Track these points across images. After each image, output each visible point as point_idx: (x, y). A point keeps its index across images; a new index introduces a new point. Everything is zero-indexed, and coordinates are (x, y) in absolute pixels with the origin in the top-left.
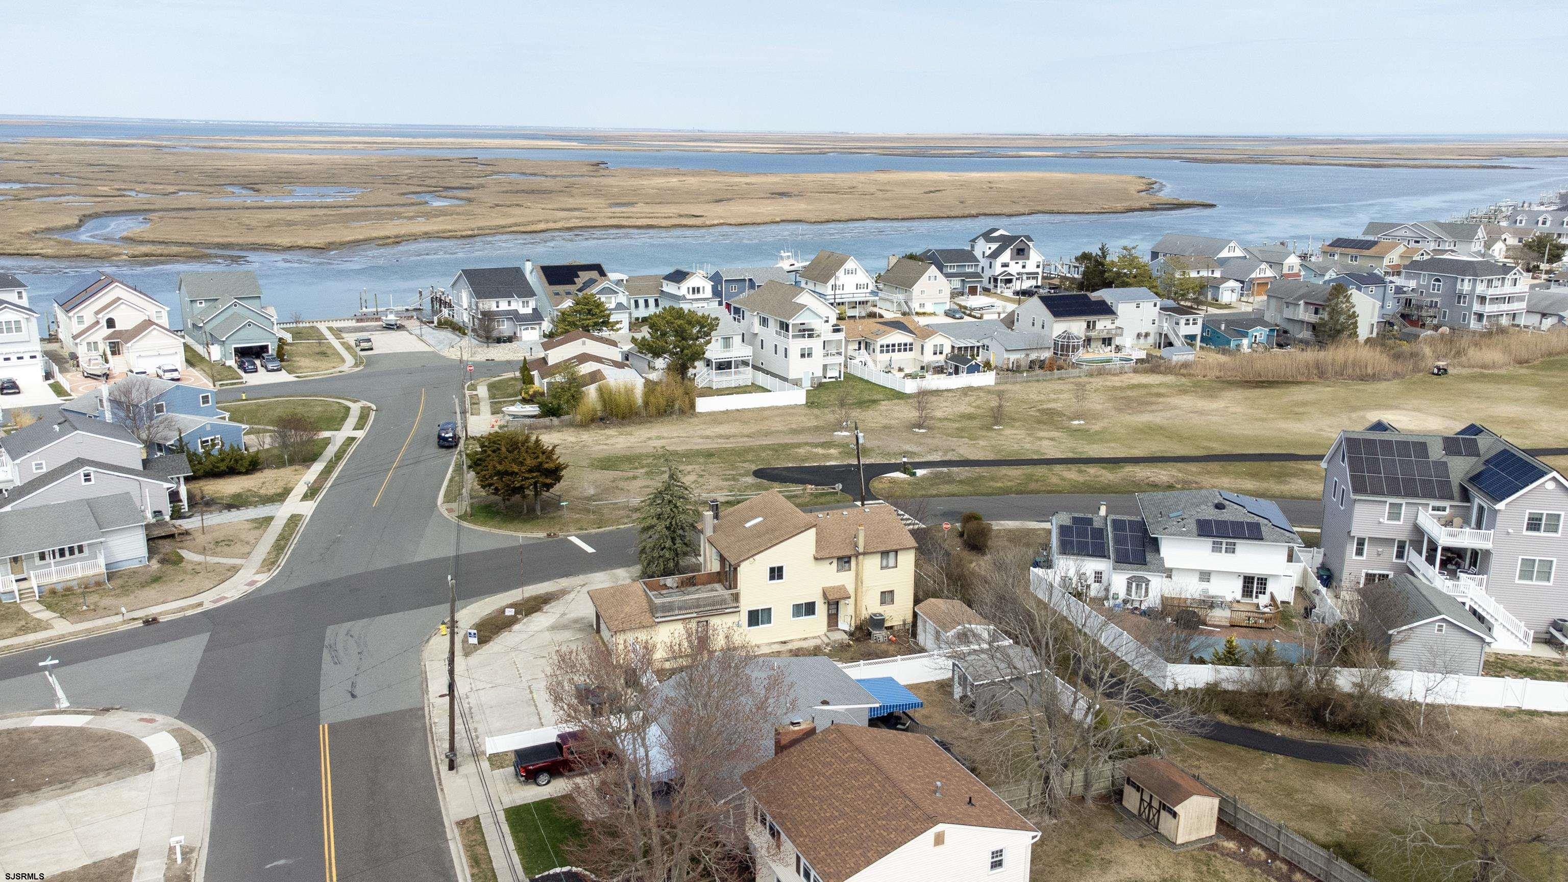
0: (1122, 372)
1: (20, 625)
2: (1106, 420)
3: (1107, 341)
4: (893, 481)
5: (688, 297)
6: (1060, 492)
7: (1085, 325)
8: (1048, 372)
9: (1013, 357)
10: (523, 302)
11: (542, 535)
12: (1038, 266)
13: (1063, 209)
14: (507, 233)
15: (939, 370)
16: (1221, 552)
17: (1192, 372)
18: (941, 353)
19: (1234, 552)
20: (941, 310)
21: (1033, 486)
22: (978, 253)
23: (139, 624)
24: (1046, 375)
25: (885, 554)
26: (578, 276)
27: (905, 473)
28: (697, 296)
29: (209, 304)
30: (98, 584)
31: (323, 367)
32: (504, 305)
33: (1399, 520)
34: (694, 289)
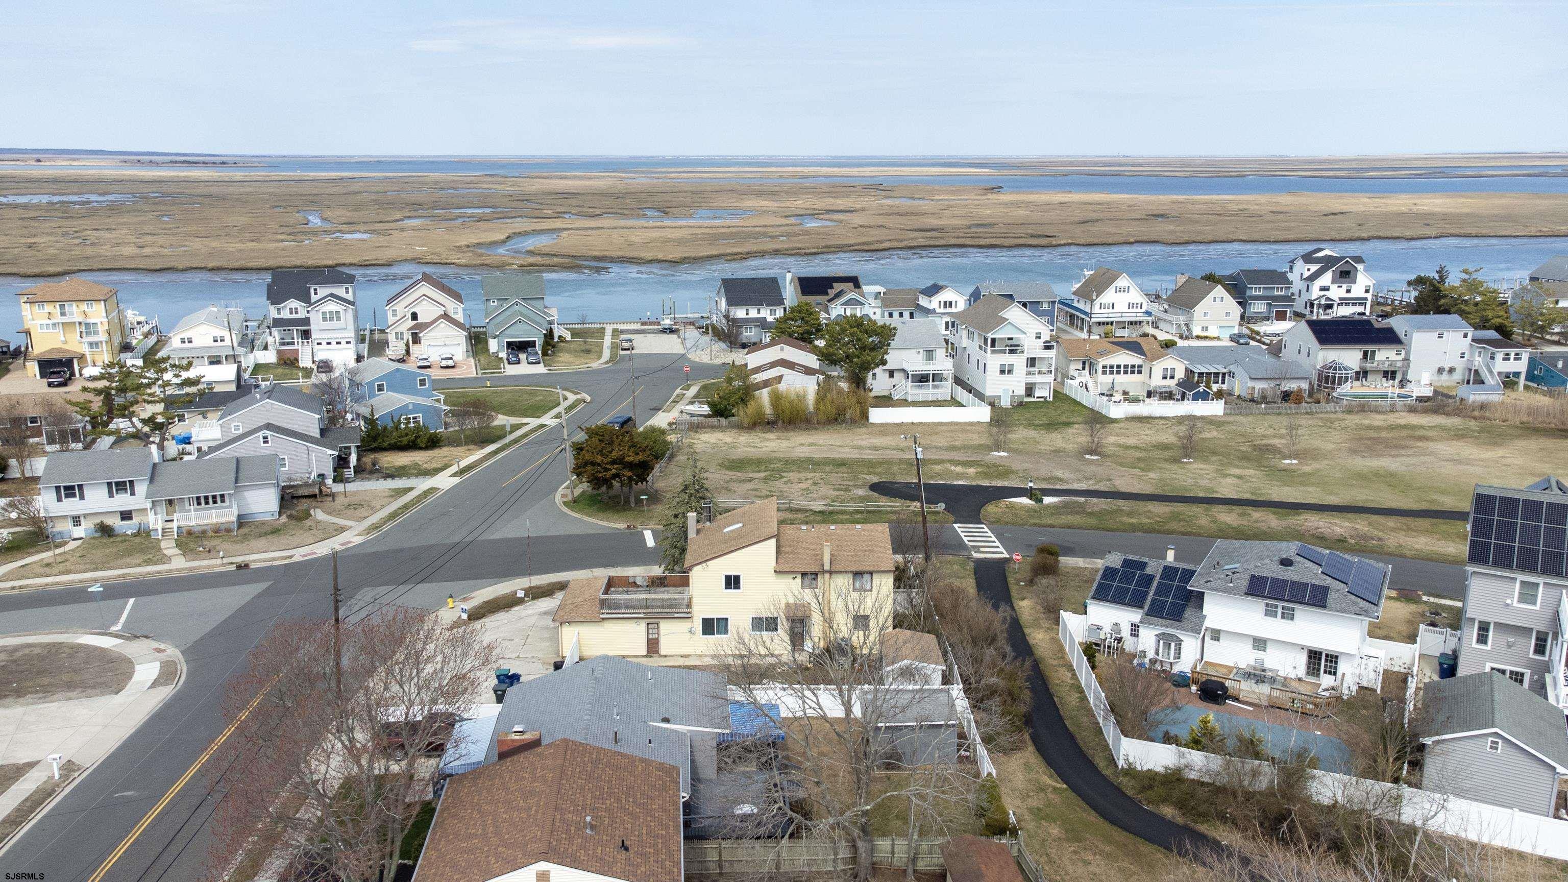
0: (1393, 409)
1: (146, 558)
2: (1326, 462)
3: (1389, 375)
4: (1012, 507)
5: (938, 311)
6: (1199, 535)
7: (1361, 355)
8: (1294, 405)
9: (1259, 386)
10: (771, 311)
11: (622, 526)
12: (1367, 291)
13: (1484, 232)
14: (851, 251)
15: (1168, 396)
16: (1276, 616)
17: (1487, 414)
18: (1172, 377)
19: (1292, 619)
20: (1226, 334)
21: (1174, 525)
22: (1293, 277)
23: (233, 568)
24: (1290, 408)
25: (858, 574)
26: (832, 287)
27: (1031, 499)
28: (948, 310)
29: (500, 303)
30: (228, 530)
31: (577, 363)
32: (753, 313)
33: (1535, 604)
34: (945, 303)
